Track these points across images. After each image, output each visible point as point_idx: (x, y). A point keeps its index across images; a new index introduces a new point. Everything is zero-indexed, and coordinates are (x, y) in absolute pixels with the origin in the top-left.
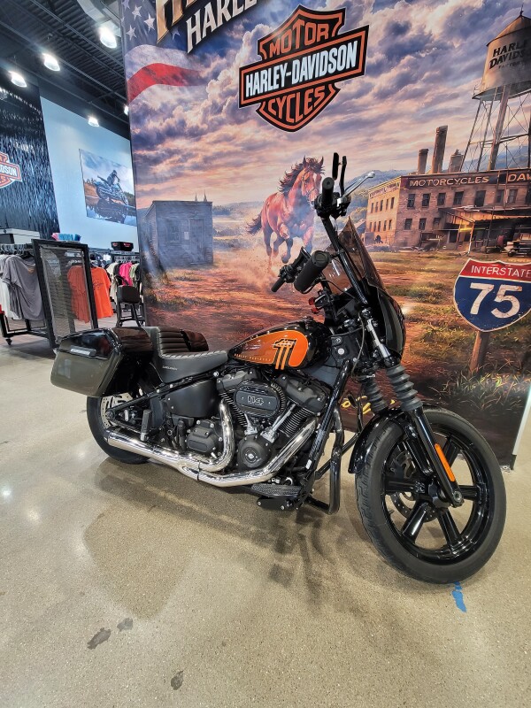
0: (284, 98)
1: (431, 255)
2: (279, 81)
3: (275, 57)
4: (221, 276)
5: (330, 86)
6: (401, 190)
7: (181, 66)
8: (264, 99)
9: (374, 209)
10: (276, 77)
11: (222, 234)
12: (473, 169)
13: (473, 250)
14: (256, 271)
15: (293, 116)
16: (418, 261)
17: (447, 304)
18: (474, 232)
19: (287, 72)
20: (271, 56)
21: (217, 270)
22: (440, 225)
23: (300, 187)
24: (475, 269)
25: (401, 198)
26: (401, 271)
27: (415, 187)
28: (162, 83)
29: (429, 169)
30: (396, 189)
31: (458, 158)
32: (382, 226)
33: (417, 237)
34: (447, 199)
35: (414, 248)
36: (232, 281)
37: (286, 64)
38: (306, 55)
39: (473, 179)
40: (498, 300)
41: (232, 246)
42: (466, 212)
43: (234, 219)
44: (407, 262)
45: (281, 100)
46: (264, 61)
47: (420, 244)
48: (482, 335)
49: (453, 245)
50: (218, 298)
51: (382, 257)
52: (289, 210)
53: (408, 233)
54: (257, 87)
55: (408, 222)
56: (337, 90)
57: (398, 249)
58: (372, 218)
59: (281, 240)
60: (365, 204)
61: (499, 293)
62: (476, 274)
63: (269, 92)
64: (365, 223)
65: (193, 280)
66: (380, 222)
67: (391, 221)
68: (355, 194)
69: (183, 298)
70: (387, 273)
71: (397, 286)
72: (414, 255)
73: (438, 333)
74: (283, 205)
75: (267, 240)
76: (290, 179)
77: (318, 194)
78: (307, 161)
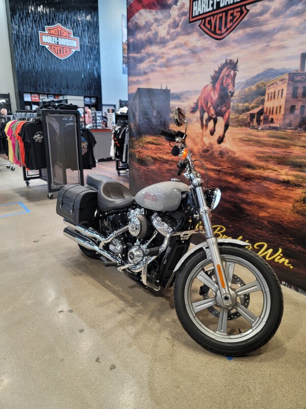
0: (216, 16)
5: (243, 8)
6: (288, 83)
8: (203, 17)
9: (270, 98)
14: (194, 141)
15: (220, 29)
16: (299, 139)
25: (288, 89)
26: (287, 146)
27: (298, 81)
28: (146, 8)
30: (285, 82)
32: (275, 112)
33: (297, 121)
35: (296, 129)
43: (183, 102)
44: (291, 139)
45: (214, 18)
47: (300, 126)
50: (171, 158)
51: (275, 134)
52: (215, 96)
53: (292, 117)
54: (199, 9)
55: (293, 108)
56: (248, 11)
57: (285, 129)
58: (268, 105)
59: (210, 118)
60: (263, 94)
63: (206, 13)
64: (263, 108)
65: (157, 144)
66: (273, 108)
67: (280, 107)
68: (258, 86)
69: (151, 157)
70: (277, 146)
71: (284, 157)
72: (296, 134)
74: (212, 93)
75: (202, 118)
76: (217, 75)
77: (234, 86)
78: (228, 61)
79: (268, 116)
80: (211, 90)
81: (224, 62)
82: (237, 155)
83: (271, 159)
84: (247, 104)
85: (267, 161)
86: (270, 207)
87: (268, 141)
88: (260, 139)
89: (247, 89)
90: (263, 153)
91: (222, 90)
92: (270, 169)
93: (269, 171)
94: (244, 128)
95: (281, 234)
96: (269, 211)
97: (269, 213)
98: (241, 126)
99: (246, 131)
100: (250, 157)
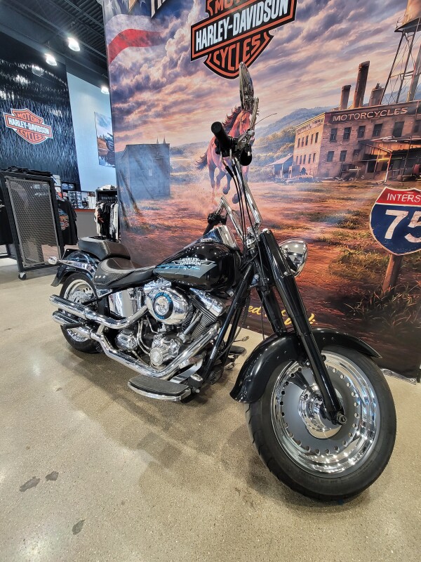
0: (227, 49)
1: (351, 184)
2: (222, 35)
3: (220, 12)
4: (176, 205)
5: (265, 33)
6: (325, 126)
7: (146, 29)
8: (210, 51)
9: (301, 144)
10: (220, 30)
11: (176, 171)
12: (392, 102)
13: (389, 179)
14: (202, 201)
15: (233, 64)
16: (338, 190)
17: (364, 229)
18: (392, 162)
19: (229, 25)
20: (216, 12)
21: (173, 201)
22: (360, 156)
23: (239, 127)
24: (390, 197)
25: (324, 133)
26: (323, 199)
27: (338, 122)
28: (132, 46)
29: (351, 104)
30: (320, 124)
31: (378, 92)
32: (307, 159)
33: (337, 169)
34: (367, 131)
35: (335, 178)
36: (184, 209)
37: (228, 18)
38: (245, 8)
39: (392, 111)
40: (412, 225)
41: (185, 180)
42: (384, 143)
43: (186, 157)
44: (328, 191)
45: (224, 51)
46: (211, 17)
47: (340, 175)
48: (395, 258)
49: (372, 174)
50: (173, 224)
51: (307, 187)
53: (329, 165)
54: (204, 41)
55: (331, 153)
56: (271, 37)
57: (320, 180)
58: (298, 152)
59: (222, 175)
60: (293, 141)
61: (413, 219)
62: (392, 202)
63: (214, 45)
64: (292, 157)
65: (155, 209)
66: (305, 156)
67: (314, 154)
68: (284, 131)
69: (148, 224)
70: (311, 201)
71: (319, 213)
72: (335, 185)
73: (354, 255)
75: (212, 175)
76: (231, 121)
79: (299, 166)
83: (302, 216)
85: (297, 219)
87: (298, 195)
88: (288, 194)
89: (270, 136)
90: (291, 209)
92: (301, 227)
93: (300, 229)
94: (267, 182)
98: (263, 180)
99: (269, 186)
100: (275, 215)
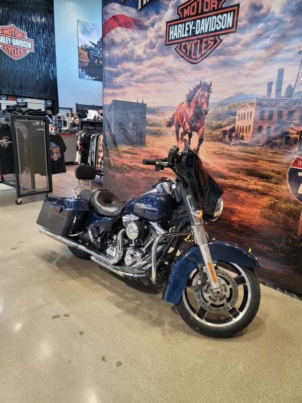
0: (191, 42)
1: (274, 151)
3: (187, 17)
4: (150, 153)
5: (217, 37)
6: (256, 107)
7: (133, 17)
8: (179, 42)
9: (240, 118)
10: (187, 29)
12: (299, 97)
13: (299, 150)
15: (195, 55)
16: (266, 154)
17: (284, 185)
18: (300, 138)
19: (193, 26)
20: (184, 16)
21: (147, 149)
22: (279, 131)
23: (198, 99)
24: (300, 163)
25: (256, 112)
26: (256, 160)
27: (266, 106)
28: (123, 27)
29: (273, 96)
30: (253, 106)
31: (290, 90)
32: (245, 130)
33: (264, 140)
34: (284, 115)
35: (263, 146)
36: (156, 156)
38: (204, 18)
39: (299, 104)
42: (295, 124)
43: (158, 116)
44: (260, 154)
45: (189, 43)
46: (180, 19)
47: (267, 143)
49: (288, 146)
50: (147, 167)
51: (244, 150)
52: (190, 113)
53: (260, 135)
54: (175, 34)
55: (260, 129)
56: (221, 41)
57: (253, 146)
58: (239, 124)
59: (185, 133)
60: (235, 114)
62: (301, 167)
63: (182, 38)
64: (234, 126)
65: (133, 154)
66: (243, 127)
67: (250, 126)
68: (229, 107)
69: (127, 165)
70: (247, 160)
71: (253, 170)
72: (264, 150)
73: (278, 204)
74: (187, 110)
75: (177, 132)
76: (192, 94)
77: (208, 106)
78: (202, 83)
79: (239, 133)
80: (187, 107)
81: (198, 83)
82: (210, 167)
83: (241, 171)
84: (220, 122)
85: (238, 172)
86: (240, 212)
87: (239, 155)
88: (232, 153)
89: (220, 109)
90: (234, 165)
91: (197, 108)
92: (241, 179)
93: (240, 181)
94: (217, 143)
95: (251, 236)
96: (240, 215)
97: (240, 218)
98: (215, 141)
99: (219, 146)
100: (223, 168)
